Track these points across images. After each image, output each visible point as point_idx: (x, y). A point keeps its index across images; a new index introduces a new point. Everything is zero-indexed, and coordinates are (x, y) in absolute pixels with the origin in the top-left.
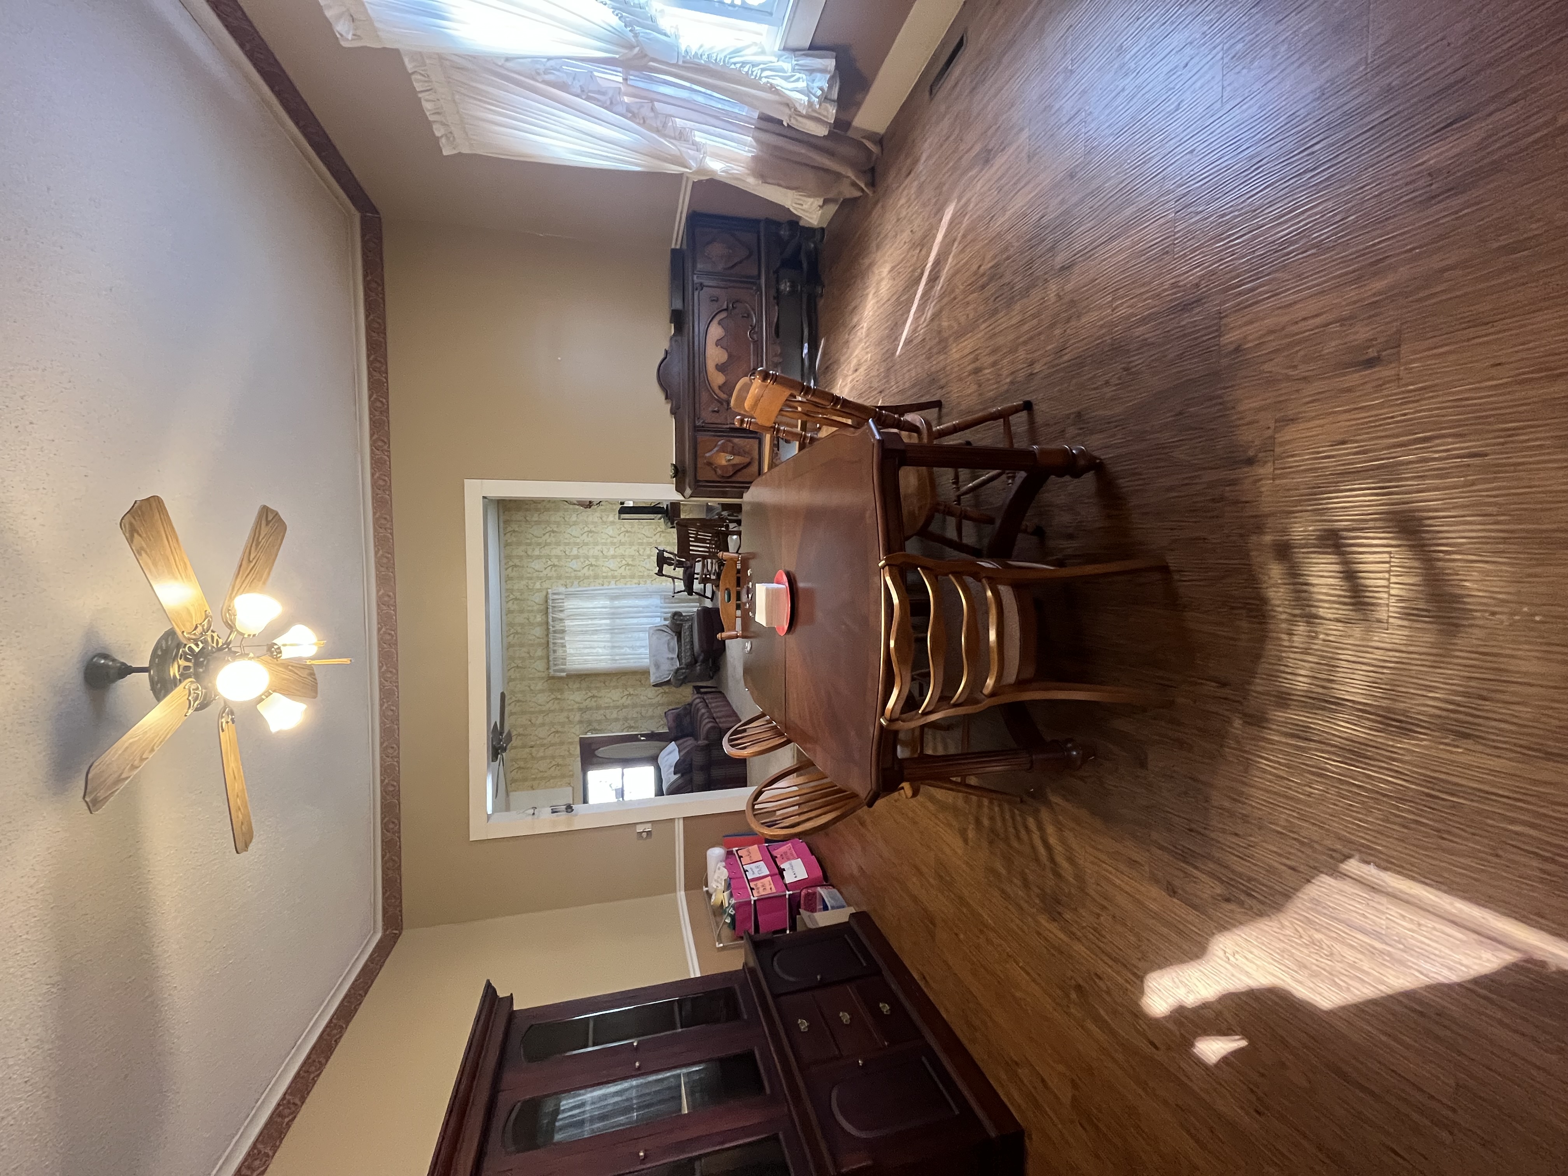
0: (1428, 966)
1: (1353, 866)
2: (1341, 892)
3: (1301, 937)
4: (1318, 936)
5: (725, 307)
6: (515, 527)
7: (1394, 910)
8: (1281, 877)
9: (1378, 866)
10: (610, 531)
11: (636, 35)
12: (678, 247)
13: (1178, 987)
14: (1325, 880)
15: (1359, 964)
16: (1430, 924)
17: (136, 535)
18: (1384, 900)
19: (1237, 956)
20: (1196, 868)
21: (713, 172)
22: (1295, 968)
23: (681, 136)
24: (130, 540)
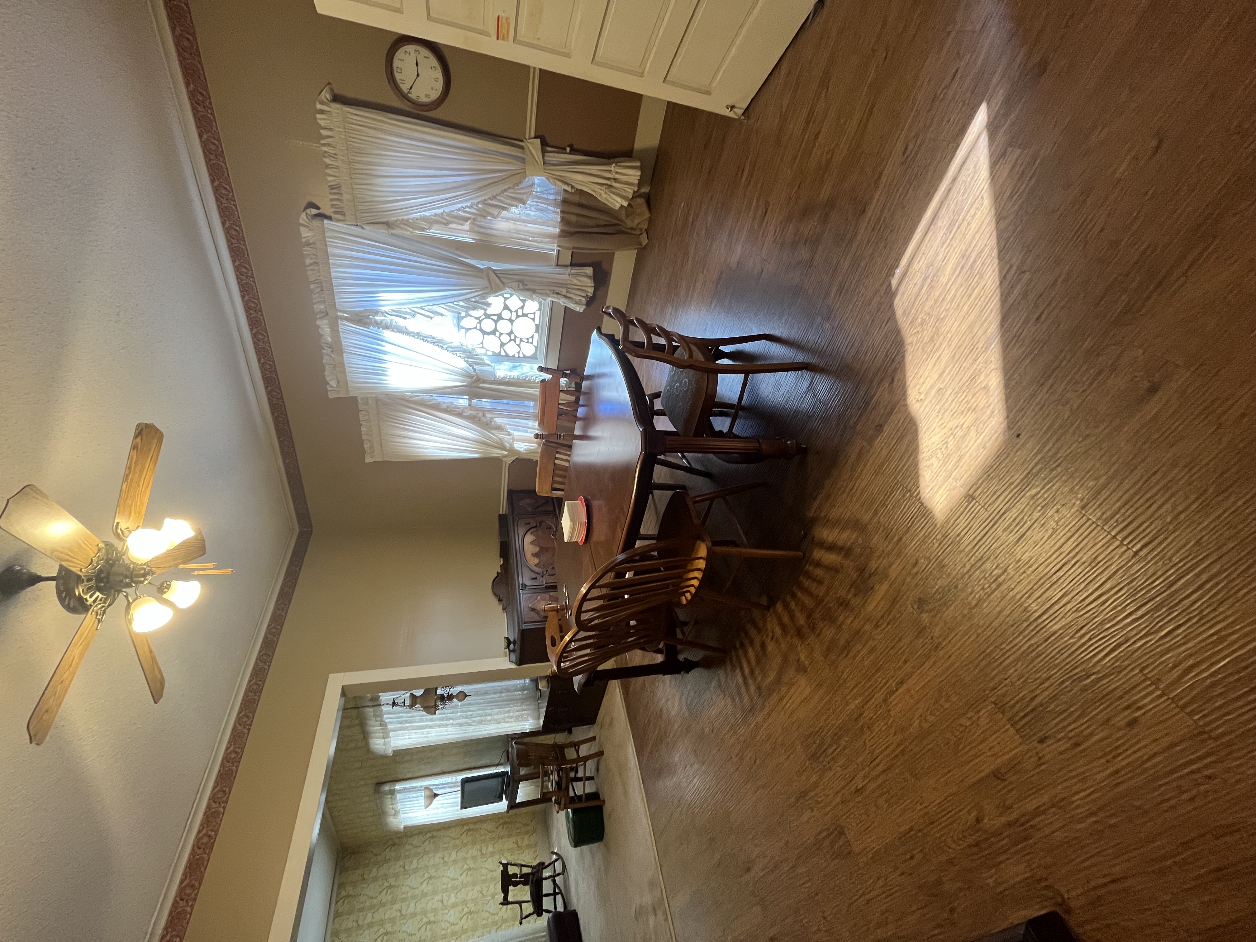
0: (941, 255)
1: (894, 282)
2: (903, 294)
3: (918, 332)
4: (919, 320)
5: (535, 525)
6: (350, 890)
7: (916, 266)
8: (889, 331)
9: (897, 267)
10: (452, 872)
11: (475, 370)
12: (504, 513)
13: (932, 465)
14: (897, 301)
15: (936, 297)
16: (924, 248)
17: (140, 437)
18: (910, 270)
19: (921, 391)
20: (873, 396)
21: (519, 452)
22: (933, 345)
23: (499, 428)
24: (136, 437)
